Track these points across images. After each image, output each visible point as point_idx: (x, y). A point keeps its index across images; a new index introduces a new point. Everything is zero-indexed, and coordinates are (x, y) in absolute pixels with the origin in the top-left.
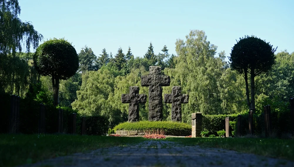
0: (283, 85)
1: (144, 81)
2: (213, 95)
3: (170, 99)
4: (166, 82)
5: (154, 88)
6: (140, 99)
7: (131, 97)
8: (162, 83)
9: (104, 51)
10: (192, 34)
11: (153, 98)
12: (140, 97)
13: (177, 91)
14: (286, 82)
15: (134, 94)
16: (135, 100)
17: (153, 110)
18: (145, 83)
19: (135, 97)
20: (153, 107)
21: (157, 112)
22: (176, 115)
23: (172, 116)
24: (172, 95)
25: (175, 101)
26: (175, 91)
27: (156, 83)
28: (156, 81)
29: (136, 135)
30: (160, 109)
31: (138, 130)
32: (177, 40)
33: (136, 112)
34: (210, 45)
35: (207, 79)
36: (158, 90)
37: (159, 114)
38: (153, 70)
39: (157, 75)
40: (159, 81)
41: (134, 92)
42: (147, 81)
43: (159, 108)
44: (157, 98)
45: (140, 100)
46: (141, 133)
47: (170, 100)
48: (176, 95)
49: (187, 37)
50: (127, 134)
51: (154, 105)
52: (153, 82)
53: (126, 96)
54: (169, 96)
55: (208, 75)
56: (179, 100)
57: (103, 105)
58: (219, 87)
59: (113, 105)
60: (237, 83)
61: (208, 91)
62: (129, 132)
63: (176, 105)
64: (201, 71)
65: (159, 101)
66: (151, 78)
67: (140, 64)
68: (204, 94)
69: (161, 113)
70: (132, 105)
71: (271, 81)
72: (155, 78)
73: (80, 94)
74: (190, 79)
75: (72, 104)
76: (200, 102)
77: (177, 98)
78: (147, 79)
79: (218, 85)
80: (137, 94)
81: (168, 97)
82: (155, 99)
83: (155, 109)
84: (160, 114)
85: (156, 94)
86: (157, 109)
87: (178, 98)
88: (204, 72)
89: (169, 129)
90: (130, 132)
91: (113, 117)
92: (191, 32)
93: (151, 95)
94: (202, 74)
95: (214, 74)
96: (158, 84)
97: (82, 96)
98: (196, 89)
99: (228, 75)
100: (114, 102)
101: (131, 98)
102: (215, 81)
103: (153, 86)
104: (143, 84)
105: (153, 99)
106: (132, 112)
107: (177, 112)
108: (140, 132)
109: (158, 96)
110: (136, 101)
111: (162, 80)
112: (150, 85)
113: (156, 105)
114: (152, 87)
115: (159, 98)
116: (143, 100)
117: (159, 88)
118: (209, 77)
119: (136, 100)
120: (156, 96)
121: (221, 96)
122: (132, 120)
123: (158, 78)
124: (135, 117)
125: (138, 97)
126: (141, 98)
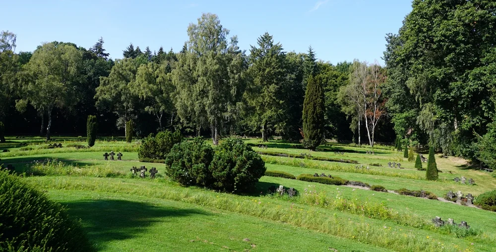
0: (291, 78)
2: (223, 81)
9: (148, 49)
10: (204, 17)
14: (293, 76)
32: (190, 24)
34: (222, 29)
35: (216, 64)
49: (199, 20)
55: (217, 60)
57: (123, 91)
58: (229, 73)
59: (132, 91)
60: (249, 70)
61: (217, 77)
64: (210, 55)
67: (171, 57)
68: (213, 80)
71: (282, 73)
73: (102, 79)
74: (199, 63)
75: (96, 89)
76: (210, 88)
79: (228, 70)
88: (213, 56)
91: (132, 102)
92: (204, 15)
94: (211, 58)
95: (224, 59)
97: (105, 81)
98: (205, 74)
99: (239, 61)
100: (133, 87)
102: (226, 66)
118: (219, 62)
121: (231, 82)
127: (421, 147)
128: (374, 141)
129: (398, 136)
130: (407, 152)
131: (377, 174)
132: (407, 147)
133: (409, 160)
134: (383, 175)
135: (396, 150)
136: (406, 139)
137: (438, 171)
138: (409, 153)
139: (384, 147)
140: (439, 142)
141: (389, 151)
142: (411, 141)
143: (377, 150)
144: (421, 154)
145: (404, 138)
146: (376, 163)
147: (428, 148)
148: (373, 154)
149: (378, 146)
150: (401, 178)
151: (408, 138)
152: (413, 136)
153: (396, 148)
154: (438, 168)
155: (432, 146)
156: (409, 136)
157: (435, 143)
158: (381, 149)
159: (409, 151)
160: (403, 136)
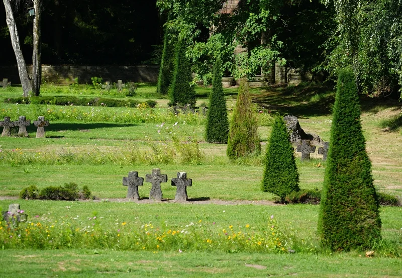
127: (295, 82)
128: (43, 61)
129: (170, 25)
130: (223, 112)
131: (64, 244)
132: (219, 83)
133: (233, 154)
134: (99, 243)
135: (163, 103)
136: (215, 41)
137: (379, 200)
138: (230, 116)
139: (102, 91)
140: (382, 47)
141: (125, 113)
142: (239, 50)
143: (64, 110)
144: (294, 119)
145: (203, 37)
146: (58, 180)
147: (326, 82)
148: (39, 135)
149: (68, 89)
150: (192, 255)
151: (227, 36)
152: (250, 25)
153: (163, 91)
154: (376, 183)
155: (347, 69)
156: (228, 26)
157: (362, 56)
158: (83, 102)
159: (231, 104)
160: (200, 26)
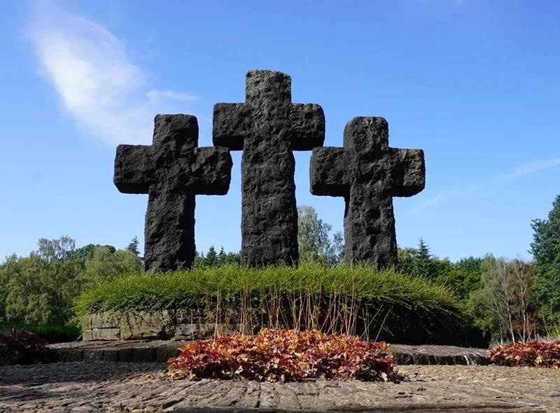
1: (224, 123)
3: (339, 168)
4: (313, 126)
5: (262, 147)
6: (201, 166)
7: (156, 157)
8: (294, 130)
11: (259, 186)
12: (202, 159)
13: (370, 133)
15: (173, 144)
16: (175, 170)
17: (258, 233)
18: (227, 128)
19: (178, 155)
20: (258, 220)
21: (276, 242)
22: (373, 242)
23: (355, 248)
24: (348, 153)
25: (363, 179)
26: (364, 133)
27: (271, 128)
28: (272, 123)
29: (163, 336)
30: (288, 229)
31: (173, 307)
33: (178, 227)
34: (322, 225)
36: (278, 157)
37: (283, 250)
38: (258, 82)
39: (275, 99)
40: (284, 122)
41: (175, 138)
42: (235, 122)
43: (284, 227)
44: (274, 185)
45: (200, 171)
46: (192, 328)
47: (341, 173)
48: (367, 150)
50: (116, 331)
51: (262, 212)
52: (259, 127)
53: (134, 153)
54: (336, 155)
56: (382, 173)
62: (124, 319)
63: (371, 195)
65: (284, 198)
66: (249, 112)
69: (292, 247)
70: (164, 196)
72: (266, 111)
77: (372, 165)
78: (235, 116)
80: (185, 147)
81: (331, 160)
82: (267, 192)
83: (265, 230)
84: (288, 249)
85: (270, 171)
86: (274, 232)
87: (380, 162)
89: (365, 299)
90: (132, 320)
93: (252, 174)
96: (277, 132)
101: (160, 162)
103: (259, 140)
104: (220, 135)
105: (259, 189)
106: (160, 226)
107: (375, 225)
108: (185, 322)
109: (278, 180)
110: (183, 177)
111: (297, 119)
112: (249, 136)
113: (273, 214)
114: (256, 144)
115: (283, 186)
116: (214, 174)
117: (282, 147)
119: (182, 170)
120: (272, 178)
122: (158, 263)
123: (279, 110)
124: (173, 252)
125: (193, 159)
126: (206, 164)
